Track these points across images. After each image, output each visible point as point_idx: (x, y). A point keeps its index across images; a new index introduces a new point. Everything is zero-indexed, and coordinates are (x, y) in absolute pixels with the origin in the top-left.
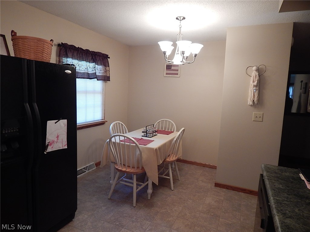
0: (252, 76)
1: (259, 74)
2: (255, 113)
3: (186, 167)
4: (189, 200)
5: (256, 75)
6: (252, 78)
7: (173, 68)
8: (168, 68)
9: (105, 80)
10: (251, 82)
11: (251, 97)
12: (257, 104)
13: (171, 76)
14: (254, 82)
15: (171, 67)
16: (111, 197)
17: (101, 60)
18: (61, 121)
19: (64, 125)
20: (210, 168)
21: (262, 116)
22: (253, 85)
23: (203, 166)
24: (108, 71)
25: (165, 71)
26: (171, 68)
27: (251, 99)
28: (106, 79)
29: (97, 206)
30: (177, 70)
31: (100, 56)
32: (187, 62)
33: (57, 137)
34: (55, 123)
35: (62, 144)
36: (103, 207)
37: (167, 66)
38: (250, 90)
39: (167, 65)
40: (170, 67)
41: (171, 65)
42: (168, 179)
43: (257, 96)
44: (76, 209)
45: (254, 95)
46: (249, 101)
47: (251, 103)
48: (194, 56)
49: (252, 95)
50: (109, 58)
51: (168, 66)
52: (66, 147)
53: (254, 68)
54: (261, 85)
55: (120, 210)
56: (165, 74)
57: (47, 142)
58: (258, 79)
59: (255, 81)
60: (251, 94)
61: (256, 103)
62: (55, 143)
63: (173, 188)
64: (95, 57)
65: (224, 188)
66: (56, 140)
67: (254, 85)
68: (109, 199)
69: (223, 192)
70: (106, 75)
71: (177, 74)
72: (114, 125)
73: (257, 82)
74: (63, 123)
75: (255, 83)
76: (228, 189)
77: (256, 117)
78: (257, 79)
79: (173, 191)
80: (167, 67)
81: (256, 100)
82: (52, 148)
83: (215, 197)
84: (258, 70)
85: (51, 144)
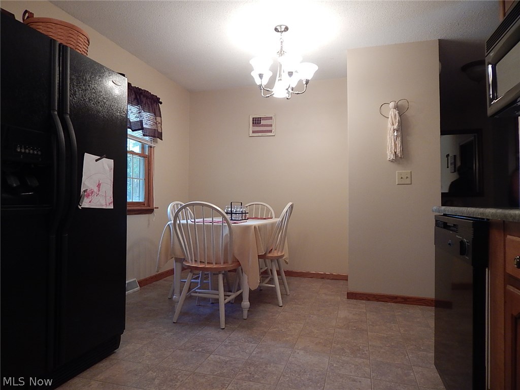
0: (390, 117)
1: (399, 113)
2: (398, 171)
3: (295, 281)
4: (312, 316)
5: (396, 115)
6: (390, 119)
7: (263, 122)
8: (256, 123)
9: (154, 137)
10: (389, 125)
11: (391, 148)
12: (401, 158)
13: (260, 134)
14: (393, 125)
15: (260, 121)
16: (178, 320)
17: (149, 103)
18: (104, 159)
19: (109, 167)
20: (332, 279)
21: (409, 176)
22: (392, 129)
23: (321, 278)
24: (159, 123)
25: (251, 128)
26: (260, 123)
27: (391, 151)
28: (157, 136)
29: (157, 332)
30: (271, 126)
31: (147, 98)
32: (295, 92)
33: (98, 186)
34: (97, 160)
35: (105, 200)
36: (166, 333)
37: (253, 120)
38: (388, 137)
39: (253, 118)
40: (258, 120)
41: (260, 118)
42: (273, 287)
43: (399, 146)
44: (122, 328)
45: (395, 145)
46: (389, 154)
47: (392, 157)
48: (304, 83)
49: (393, 144)
50: (161, 103)
51: (255, 119)
52: (112, 207)
53: (392, 105)
54: (403, 128)
55: (199, 334)
56: (251, 132)
57: (82, 189)
58: (399, 120)
59: (394, 123)
60: (390, 144)
61: (399, 156)
62: (95, 195)
63: (281, 302)
64: (140, 97)
65: (363, 299)
66: (96, 189)
67: (394, 130)
68: (174, 323)
69: (362, 305)
70: (156, 129)
71: (271, 131)
72: (174, 206)
73: (397, 124)
74: (108, 164)
75: (396, 127)
76: (369, 300)
77: (402, 178)
78: (397, 119)
79: (283, 308)
80: (254, 122)
81: (398, 151)
82: (90, 202)
83: (352, 309)
84: (397, 107)
85: (89, 195)
